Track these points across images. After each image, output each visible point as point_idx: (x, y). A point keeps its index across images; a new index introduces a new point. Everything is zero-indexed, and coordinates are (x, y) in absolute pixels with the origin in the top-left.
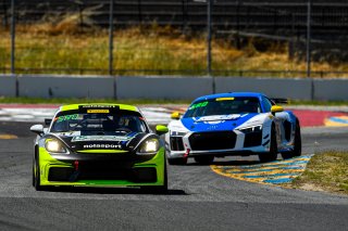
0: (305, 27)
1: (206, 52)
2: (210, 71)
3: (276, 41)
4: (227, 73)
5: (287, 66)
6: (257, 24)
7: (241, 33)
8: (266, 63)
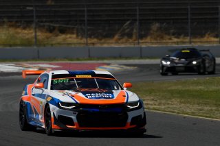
0: (84, 21)
1: (34, 34)
2: (36, 44)
3: (69, 28)
4: (44, 45)
5: (75, 41)
6: (59, 19)
7: (51, 25)
8: (65, 40)
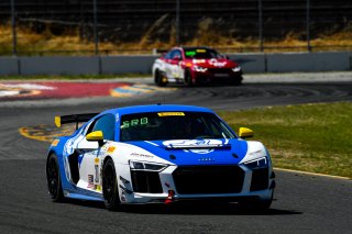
0: (92, 14)
1: (11, 36)
2: (15, 52)
3: (68, 26)
4: (29, 54)
5: (78, 47)
6: (52, 12)
8: (61, 44)
